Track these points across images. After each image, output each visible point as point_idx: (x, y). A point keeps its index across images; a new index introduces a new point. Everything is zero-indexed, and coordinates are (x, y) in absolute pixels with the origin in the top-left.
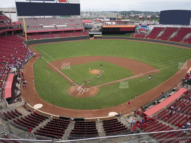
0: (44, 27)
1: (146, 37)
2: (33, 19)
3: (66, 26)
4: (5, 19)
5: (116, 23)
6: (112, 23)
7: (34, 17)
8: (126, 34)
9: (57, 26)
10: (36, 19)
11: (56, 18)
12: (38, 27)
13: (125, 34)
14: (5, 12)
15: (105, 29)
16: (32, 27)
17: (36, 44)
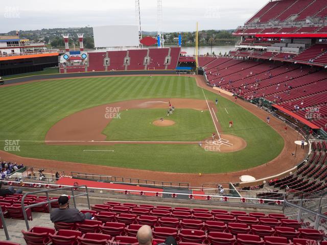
1: (86, 69)
5: (21, 51)
6: (13, 51)
8: (45, 70)
13: (42, 70)
15: (4, 64)
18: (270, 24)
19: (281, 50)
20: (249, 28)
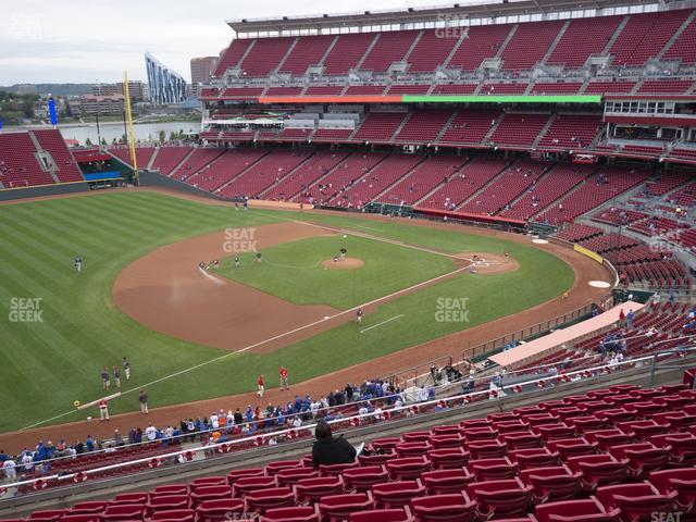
18: (272, 78)
19: (316, 124)
20: (229, 87)
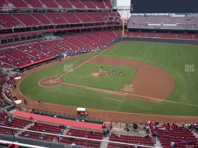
0: (148, 24)
2: (144, 16)
3: (176, 25)
4: (116, 16)
7: (147, 14)
9: (163, 25)
10: (147, 16)
11: (170, 15)
12: (142, 24)
14: (119, 10)
16: (137, 24)
17: (131, 41)
